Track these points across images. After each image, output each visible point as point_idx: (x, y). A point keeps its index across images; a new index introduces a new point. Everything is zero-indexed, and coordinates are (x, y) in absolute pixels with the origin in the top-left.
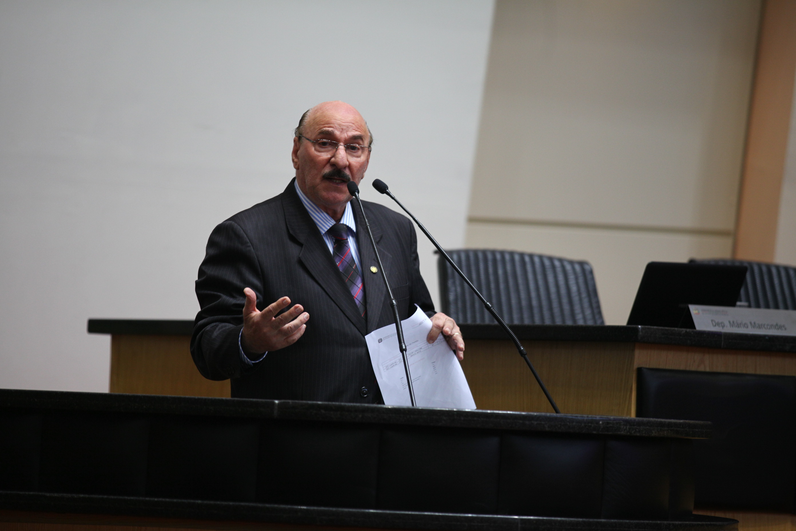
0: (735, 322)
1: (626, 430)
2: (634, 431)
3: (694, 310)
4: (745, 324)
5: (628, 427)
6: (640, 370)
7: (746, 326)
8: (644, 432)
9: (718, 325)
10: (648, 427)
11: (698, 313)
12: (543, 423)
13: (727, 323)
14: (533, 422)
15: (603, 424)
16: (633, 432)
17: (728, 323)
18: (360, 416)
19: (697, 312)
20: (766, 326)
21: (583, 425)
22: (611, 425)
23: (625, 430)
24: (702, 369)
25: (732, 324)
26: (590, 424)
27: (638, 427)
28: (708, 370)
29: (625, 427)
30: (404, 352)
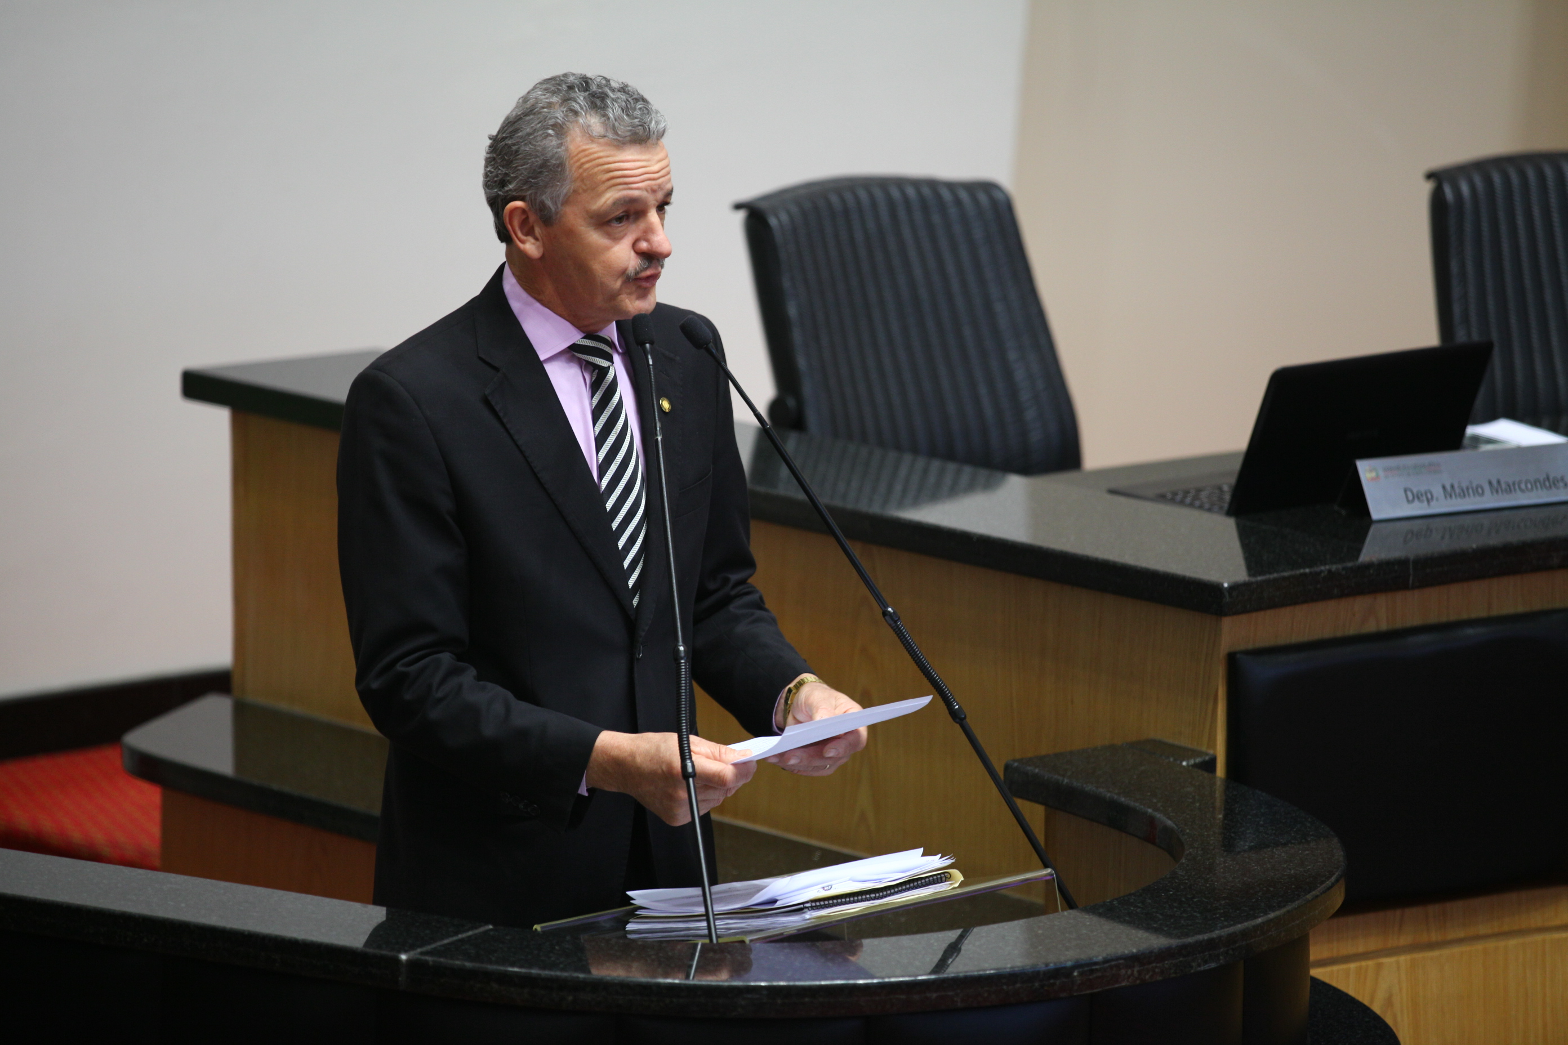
0: (1456, 486)
1: (1132, 977)
2: (1151, 973)
3: (1367, 470)
4: (1479, 486)
5: (1136, 970)
6: (1232, 660)
7: (1480, 490)
8: (1172, 971)
9: (1418, 498)
10: (1181, 959)
11: (1376, 478)
12: (950, 993)
13: (1438, 491)
14: (928, 995)
15: (1081, 974)
16: (1147, 977)
17: (1441, 490)
18: (570, 998)
19: (1373, 474)
20: (1523, 486)
21: (1037, 984)
22: (1099, 974)
23: (1129, 977)
24: (1371, 627)
25: (1449, 492)
26: (1052, 981)
27: (1158, 965)
28: (1384, 627)
29: (1129, 972)
30: (691, 780)
